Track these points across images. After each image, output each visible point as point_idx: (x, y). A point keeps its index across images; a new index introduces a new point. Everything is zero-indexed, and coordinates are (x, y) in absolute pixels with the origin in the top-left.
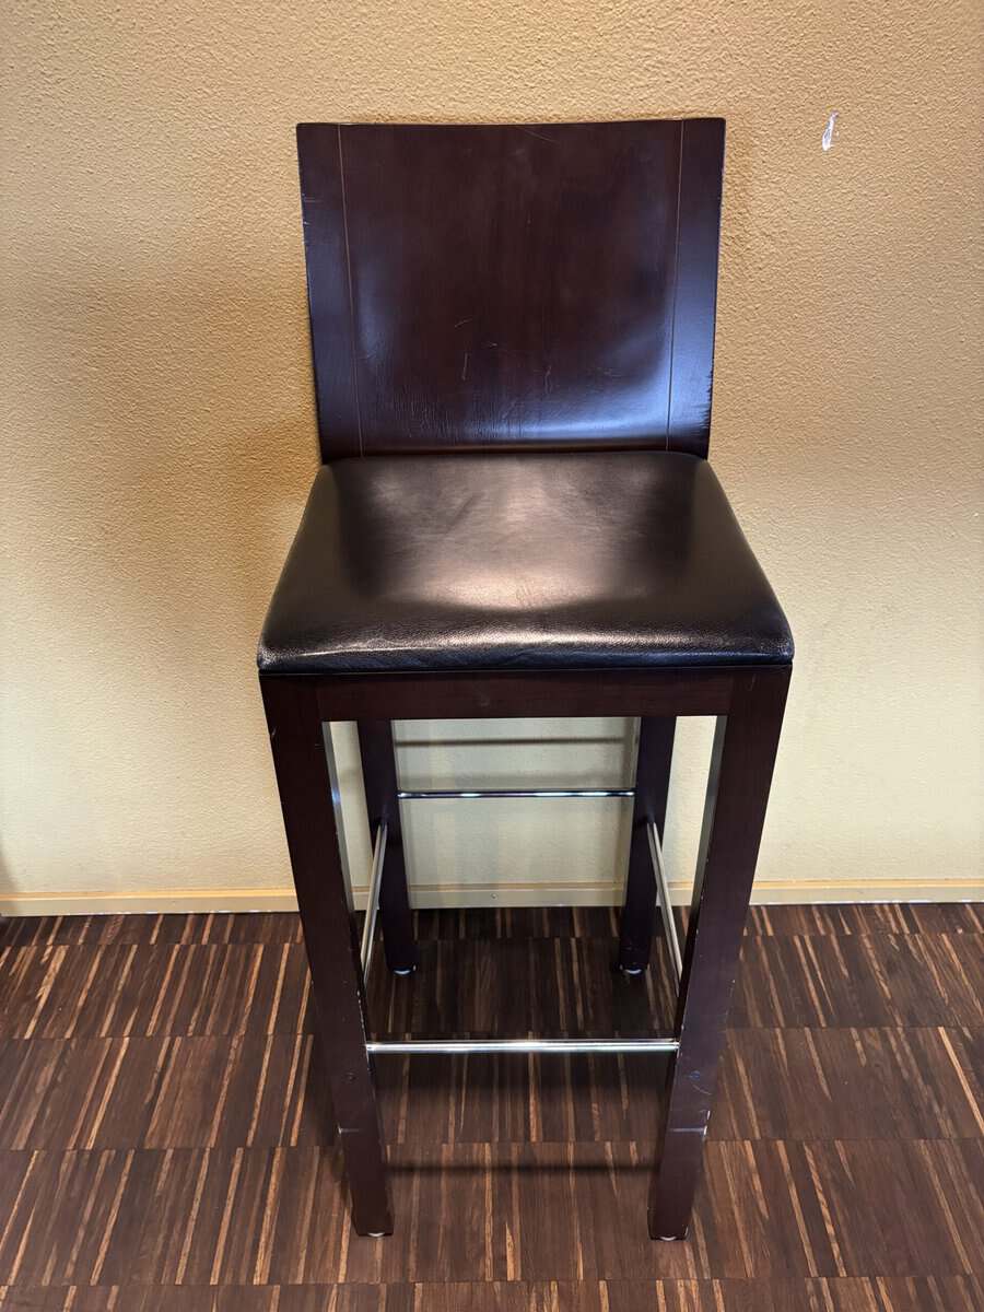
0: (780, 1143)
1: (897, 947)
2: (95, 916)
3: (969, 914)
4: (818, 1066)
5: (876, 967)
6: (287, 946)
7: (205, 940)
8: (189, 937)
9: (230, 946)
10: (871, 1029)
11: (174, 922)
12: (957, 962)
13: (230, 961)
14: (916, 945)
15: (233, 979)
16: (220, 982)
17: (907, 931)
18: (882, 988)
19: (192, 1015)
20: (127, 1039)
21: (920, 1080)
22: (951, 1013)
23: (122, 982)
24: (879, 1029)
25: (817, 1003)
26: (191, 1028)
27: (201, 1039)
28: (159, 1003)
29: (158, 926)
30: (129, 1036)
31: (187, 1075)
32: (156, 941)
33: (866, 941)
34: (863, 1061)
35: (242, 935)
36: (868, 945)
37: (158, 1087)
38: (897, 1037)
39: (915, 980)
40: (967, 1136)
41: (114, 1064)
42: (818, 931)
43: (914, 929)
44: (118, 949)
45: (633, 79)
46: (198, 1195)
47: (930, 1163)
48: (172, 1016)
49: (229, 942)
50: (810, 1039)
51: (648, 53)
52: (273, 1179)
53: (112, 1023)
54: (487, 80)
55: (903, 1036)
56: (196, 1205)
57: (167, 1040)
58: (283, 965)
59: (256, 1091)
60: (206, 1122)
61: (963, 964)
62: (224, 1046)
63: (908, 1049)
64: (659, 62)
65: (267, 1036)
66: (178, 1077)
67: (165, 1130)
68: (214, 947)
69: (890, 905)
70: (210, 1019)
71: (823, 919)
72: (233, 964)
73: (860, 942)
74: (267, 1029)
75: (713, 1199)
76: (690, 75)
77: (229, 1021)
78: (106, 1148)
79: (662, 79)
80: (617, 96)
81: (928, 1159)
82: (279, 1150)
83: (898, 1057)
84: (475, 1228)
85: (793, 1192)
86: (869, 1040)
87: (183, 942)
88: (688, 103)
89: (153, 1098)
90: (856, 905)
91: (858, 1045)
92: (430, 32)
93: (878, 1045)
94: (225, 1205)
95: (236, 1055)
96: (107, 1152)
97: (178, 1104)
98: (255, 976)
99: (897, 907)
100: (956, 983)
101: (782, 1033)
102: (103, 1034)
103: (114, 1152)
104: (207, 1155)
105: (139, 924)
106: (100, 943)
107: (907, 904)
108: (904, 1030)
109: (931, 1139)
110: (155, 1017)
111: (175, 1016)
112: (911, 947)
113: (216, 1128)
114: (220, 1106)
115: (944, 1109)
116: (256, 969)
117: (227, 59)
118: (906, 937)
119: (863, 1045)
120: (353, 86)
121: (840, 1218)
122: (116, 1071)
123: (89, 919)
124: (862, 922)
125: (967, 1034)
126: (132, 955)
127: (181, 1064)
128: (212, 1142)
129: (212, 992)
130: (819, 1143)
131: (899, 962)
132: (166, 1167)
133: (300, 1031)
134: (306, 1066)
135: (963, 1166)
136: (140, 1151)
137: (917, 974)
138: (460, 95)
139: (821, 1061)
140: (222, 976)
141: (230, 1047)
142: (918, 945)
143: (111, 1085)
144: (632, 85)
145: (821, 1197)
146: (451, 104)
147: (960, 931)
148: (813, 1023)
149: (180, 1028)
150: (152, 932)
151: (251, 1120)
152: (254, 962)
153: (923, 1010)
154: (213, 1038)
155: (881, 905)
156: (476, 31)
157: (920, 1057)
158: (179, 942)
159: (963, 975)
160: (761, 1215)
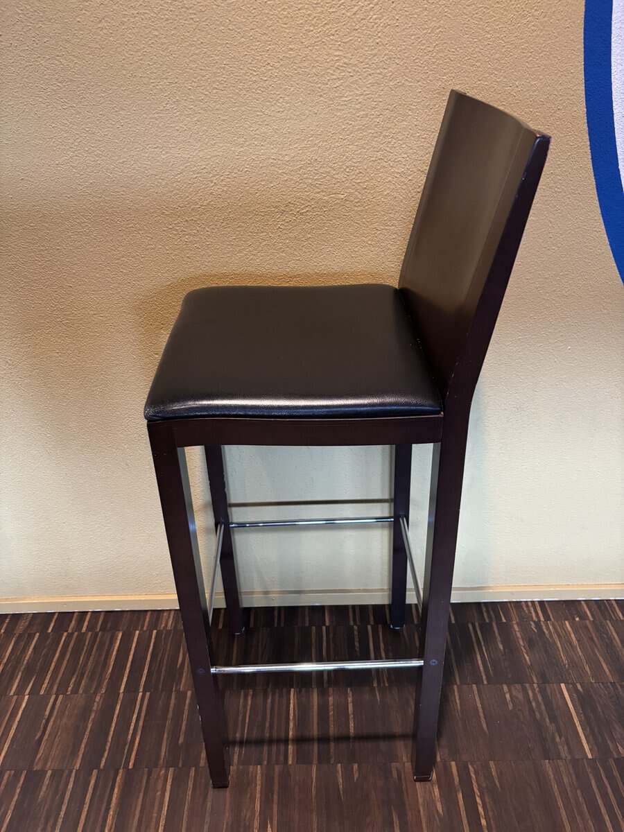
0: (453, 763)
1: (536, 630)
2: (13, 614)
3: (583, 607)
4: (481, 710)
5: (521, 643)
6: (137, 632)
7: (84, 629)
8: (74, 628)
9: (100, 633)
10: (516, 685)
11: (65, 617)
12: (574, 639)
13: (100, 642)
14: (548, 628)
15: (100, 656)
16: (92, 658)
17: (542, 619)
18: (525, 658)
19: (71, 679)
20: (27, 697)
21: (547, 720)
22: (570, 674)
23: (27, 658)
24: (522, 686)
25: (481, 668)
26: (70, 689)
27: (76, 695)
28: (50, 672)
29: (54, 621)
30: (29, 694)
31: (64, 720)
32: (52, 631)
33: (516, 627)
34: (511, 707)
35: (109, 625)
36: (517, 629)
37: (45, 728)
38: (533, 690)
39: (546, 651)
40: (577, 757)
41: (17, 713)
42: (485, 620)
43: (547, 618)
44: (26, 636)
45: (329, 75)
46: (66, 801)
47: (552, 776)
48: (58, 681)
49: (100, 630)
50: (476, 692)
51: (337, 58)
52: (116, 790)
53: (18, 686)
54: (236, 76)
55: (537, 689)
56: (64, 808)
57: (53, 697)
58: (134, 645)
59: (109, 731)
60: (74, 753)
61: (578, 641)
62: (90, 701)
63: (540, 698)
64: (345, 63)
65: (119, 694)
66: (59, 720)
67: (47, 757)
68: (90, 633)
69: (533, 602)
70: (83, 682)
71: (488, 612)
72: (102, 644)
73: (511, 626)
74: (120, 689)
75: (407, 803)
76: (365, 72)
77: (95, 683)
78: (8, 770)
79: (347, 74)
80: (320, 85)
81: (551, 773)
82: (121, 771)
83: (534, 704)
84: (247, 824)
85: (460, 796)
86: (514, 693)
87: (70, 631)
88: (365, 89)
89: (41, 736)
90: (510, 602)
91: (508, 696)
92: (199, 47)
93: (520, 696)
94: (83, 807)
95: (98, 706)
96: (8, 772)
97: (57, 739)
98: (115, 653)
99: (537, 604)
100: (573, 654)
101: (458, 688)
102: (12, 693)
103: (13, 772)
104: (73, 774)
105: (41, 619)
106: (15, 632)
107: (544, 601)
108: (538, 686)
109: (553, 760)
110: (47, 681)
111: (60, 681)
112: (545, 630)
113: (81, 756)
114: (85, 741)
115: (563, 738)
116: (116, 648)
117: (71, 65)
118: (542, 623)
119: (510, 696)
120: (152, 81)
121: (490, 814)
122: (18, 719)
123: (9, 617)
124: (513, 613)
125: (579, 687)
126: (36, 639)
127: (62, 712)
128: (77, 766)
129: (85, 664)
130: (478, 763)
131: (537, 640)
132: (46, 782)
133: (141, 690)
134: (143, 714)
135: (574, 777)
136: (30, 772)
137: (548, 648)
138: (220, 86)
139: (482, 708)
140: (93, 653)
141: (95, 701)
142: (549, 629)
143: (14, 727)
144: (328, 78)
145: (478, 800)
146: (215, 91)
147: (577, 619)
148: (478, 682)
149: (62, 689)
150: (50, 624)
151: (105, 750)
152: (115, 643)
153: (550, 672)
154: (84, 695)
155: (526, 602)
156: (228, 46)
157: (548, 703)
158: (67, 631)
159: (578, 648)
160: (437, 811)
